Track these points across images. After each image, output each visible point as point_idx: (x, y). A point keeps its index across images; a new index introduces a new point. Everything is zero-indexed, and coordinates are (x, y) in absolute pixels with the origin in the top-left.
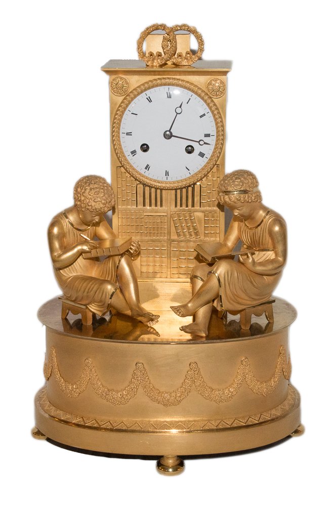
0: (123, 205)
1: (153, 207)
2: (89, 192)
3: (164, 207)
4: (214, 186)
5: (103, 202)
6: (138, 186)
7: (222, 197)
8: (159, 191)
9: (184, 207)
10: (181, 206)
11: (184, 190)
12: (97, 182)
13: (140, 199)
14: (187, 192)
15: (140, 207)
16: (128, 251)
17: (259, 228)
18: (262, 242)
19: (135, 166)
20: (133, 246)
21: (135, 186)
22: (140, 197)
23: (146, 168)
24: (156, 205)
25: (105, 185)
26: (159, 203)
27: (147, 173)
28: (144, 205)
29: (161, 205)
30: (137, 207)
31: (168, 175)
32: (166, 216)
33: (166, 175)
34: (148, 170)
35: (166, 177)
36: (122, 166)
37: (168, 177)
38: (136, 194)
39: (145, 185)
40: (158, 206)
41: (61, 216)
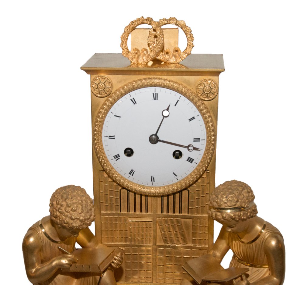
0: (106, 210)
1: (138, 212)
2: (66, 208)
3: (149, 213)
4: (203, 192)
5: (81, 218)
6: (122, 191)
7: (214, 213)
8: (144, 198)
9: (171, 213)
10: (168, 212)
11: (171, 197)
12: (74, 196)
13: (124, 204)
14: (174, 198)
15: (124, 212)
17: (254, 244)
18: (257, 259)
19: (118, 171)
20: (115, 259)
21: (119, 191)
22: (124, 202)
23: (130, 173)
24: (141, 211)
25: (84, 198)
26: (144, 209)
27: (131, 178)
28: (128, 211)
29: (147, 211)
30: (121, 212)
31: (154, 181)
32: (152, 222)
33: (152, 181)
34: (132, 175)
35: (152, 182)
36: (104, 171)
37: (154, 182)
38: (119, 199)
39: (129, 190)
40: (143, 211)
41: (37, 228)
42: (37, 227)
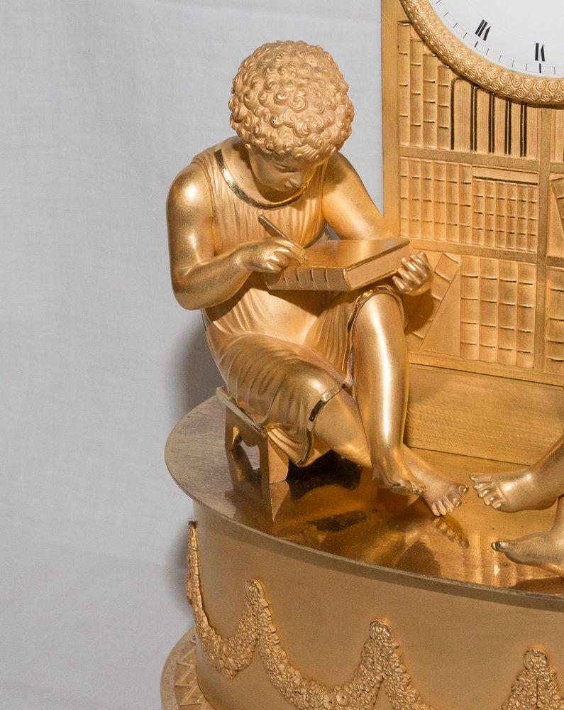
0: (415, 139)
1: (499, 153)
2: (261, 95)
3: (529, 158)
6: (458, 86)
8: (516, 108)
13: (462, 127)
15: (462, 149)
16: (389, 281)
19: (448, 22)
20: (406, 269)
21: (449, 84)
22: (462, 120)
23: (479, 32)
24: (508, 149)
26: (516, 143)
27: (481, 48)
28: (474, 146)
29: (523, 151)
30: (452, 148)
31: (543, 60)
32: (536, 184)
33: (537, 59)
34: (485, 39)
35: (538, 63)
36: (411, 23)
37: (542, 63)
38: (449, 111)
39: (476, 85)
40: (512, 151)
41: (207, 158)
42: (209, 156)
